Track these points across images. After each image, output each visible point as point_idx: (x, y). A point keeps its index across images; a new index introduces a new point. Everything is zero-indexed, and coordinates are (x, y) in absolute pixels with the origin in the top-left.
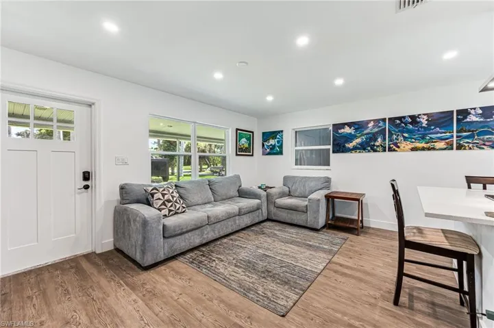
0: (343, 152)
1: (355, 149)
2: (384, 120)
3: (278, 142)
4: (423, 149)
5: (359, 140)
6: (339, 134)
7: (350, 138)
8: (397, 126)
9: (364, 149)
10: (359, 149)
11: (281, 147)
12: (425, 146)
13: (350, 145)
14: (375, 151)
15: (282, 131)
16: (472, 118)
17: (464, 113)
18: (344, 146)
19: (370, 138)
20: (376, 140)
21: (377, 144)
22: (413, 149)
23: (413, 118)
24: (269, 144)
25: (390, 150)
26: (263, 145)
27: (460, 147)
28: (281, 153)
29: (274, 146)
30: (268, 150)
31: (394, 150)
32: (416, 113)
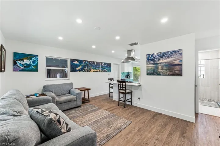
0: (75, 71)
1: (79, 70)
2: (87, 61)
3: (33, 62)
4: (96, 72)
5: (80, 67)
6: (73, 63)
7: (77, 66)
8: (90, 64)
9: (82, 71)
10: (80, 71)
11: (36, 66)
12: (96, 71)
13: (78, 69)
14: (85, 72)
15: (37, 56)
16: (103, 65)
17: (102, 63)
18: (75, 69)
19: (84, 67)
20: (85, 68)
21: (86, 69)
22: (94, 71)
23: (94, 62)
24: (23, 63)
25: (89, 71)
26: (15, 63)
27: (101, 72)
28: (36, 70)
29: (30, 65)
30: (22, 68)
31: (90, 72)
32: (94, 61)
